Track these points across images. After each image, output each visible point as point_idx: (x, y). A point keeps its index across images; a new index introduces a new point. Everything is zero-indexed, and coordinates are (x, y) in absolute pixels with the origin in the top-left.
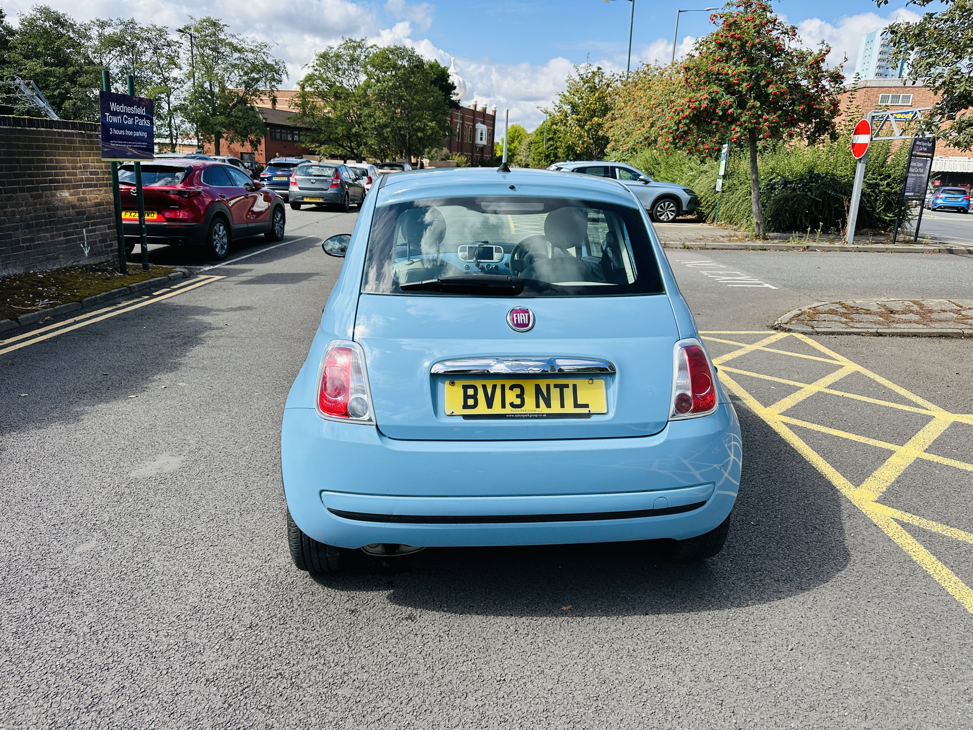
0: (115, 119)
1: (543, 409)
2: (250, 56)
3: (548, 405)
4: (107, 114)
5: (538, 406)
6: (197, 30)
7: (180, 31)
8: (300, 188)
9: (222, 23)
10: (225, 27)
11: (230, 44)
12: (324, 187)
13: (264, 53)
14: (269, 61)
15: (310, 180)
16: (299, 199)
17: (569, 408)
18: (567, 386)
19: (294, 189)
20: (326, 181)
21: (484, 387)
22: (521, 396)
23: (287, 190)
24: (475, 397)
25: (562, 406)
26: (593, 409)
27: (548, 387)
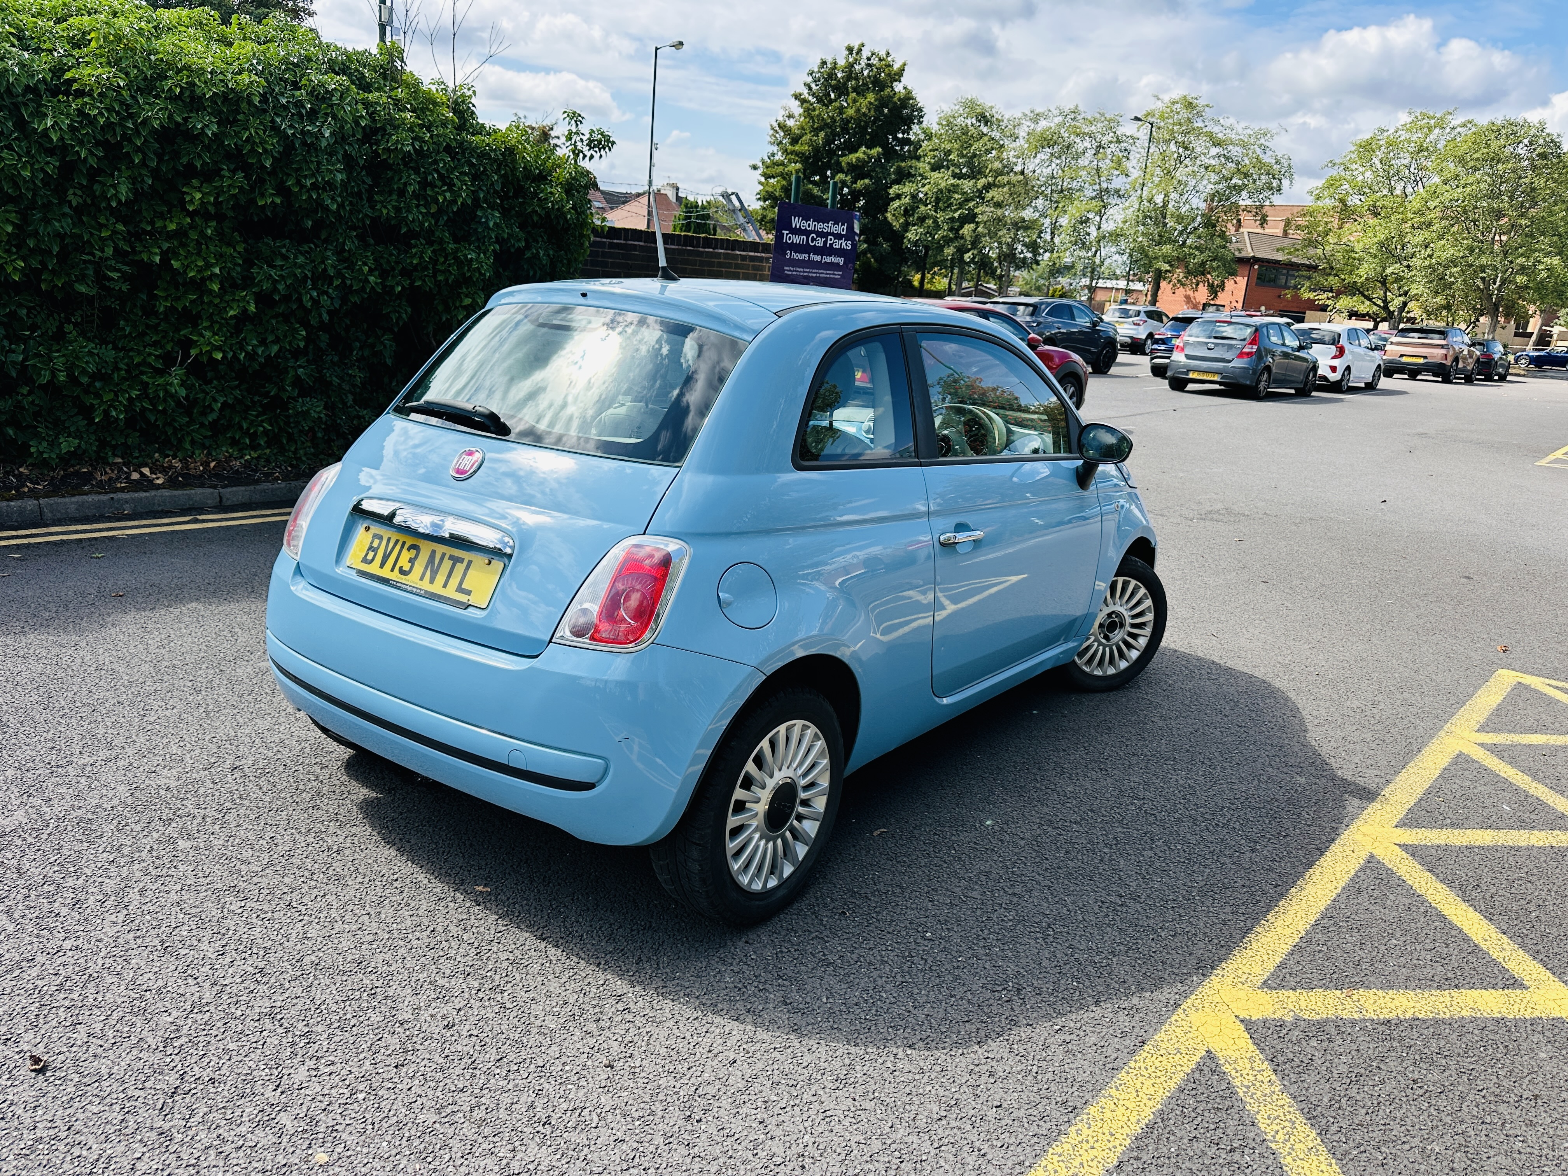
0: (797, 239)
1: (426, 585)
2: (1235, 151)
3: (432, 581)
4: (785, 232)
5: (422, 579)
6: (1162, 118)
7: (1137, 119)
8: (1188, 357)
9: (1201, 102)
10: (1207, 109)
11: (1210, 135)
12: (1228, 356)
13: (1260, 146)
14: (1268, 159)
15: (1207, 343)
16: (1183, 373)
17: (450, 592)
18: (461, 560)
19: (1178, 357)
20: (1230, 347)
21: (389, 539)
22: (412, 561)
23: (1168, 358)
24: (375, 550)
25: (445, 586)
26: (472, 600)
27: (444, 555)
